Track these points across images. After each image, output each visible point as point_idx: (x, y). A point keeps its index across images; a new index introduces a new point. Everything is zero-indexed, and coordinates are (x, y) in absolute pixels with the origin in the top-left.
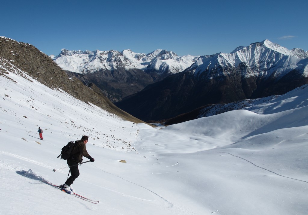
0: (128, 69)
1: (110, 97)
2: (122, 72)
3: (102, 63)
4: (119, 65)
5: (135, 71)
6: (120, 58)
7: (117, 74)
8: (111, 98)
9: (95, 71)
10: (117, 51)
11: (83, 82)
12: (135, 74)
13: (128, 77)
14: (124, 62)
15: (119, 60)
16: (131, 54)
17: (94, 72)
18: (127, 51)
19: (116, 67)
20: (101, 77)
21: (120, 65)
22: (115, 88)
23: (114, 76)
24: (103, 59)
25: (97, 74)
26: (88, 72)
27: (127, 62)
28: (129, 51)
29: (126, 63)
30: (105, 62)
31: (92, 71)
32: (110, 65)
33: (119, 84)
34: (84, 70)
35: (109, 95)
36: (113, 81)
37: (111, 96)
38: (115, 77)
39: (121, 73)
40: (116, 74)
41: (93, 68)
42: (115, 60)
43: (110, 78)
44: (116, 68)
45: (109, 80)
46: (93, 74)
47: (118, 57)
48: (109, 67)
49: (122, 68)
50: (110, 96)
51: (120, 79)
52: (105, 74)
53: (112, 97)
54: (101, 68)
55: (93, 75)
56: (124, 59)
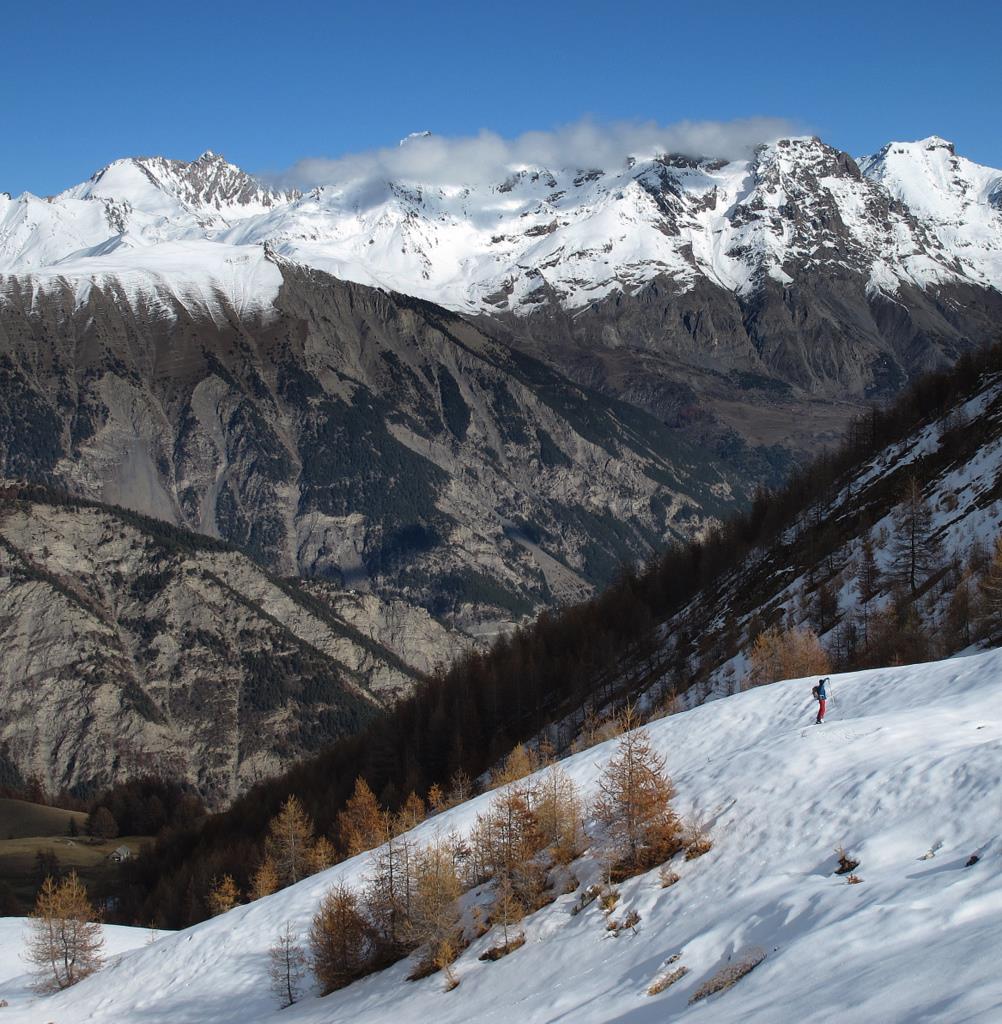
0: (893, 287)
1: (672, 510)
2: (838, 308)
3: (671, 230)
4: (814, 249)
5: (955, 304)
6: (829, 198)
7: (791, 326)
8: (676, 518)
9: (602, 293)
10: (816, 139)
11: (442, 368)
12: (949, 328)
13: (884, 355)
14: (861, 230)
15: (820, 214)
16: (949, 176)
17: (595, 305)
18: (916, 149)
19: (786, 267)
20: (651, 343)
21: (823, 253)
22: (751, 442)
23: (759, 343)
24: (688, 205)
25: (615, 320)
26: (545, 302)
27: (888, 227)
28: (941, 155)
29: (883, 236)
30: (699, 227)
31: (579, 299)
32: (736, 253)
33: (796, 408)
34: (508, 289)
35: (665, 490)
36: (750, 380)
37: (678, 501)
38: (772, 348)
39: (826, 314)
40: (779, 320)
41: (585, 269)
42: (789, 211)
43: (728, 352)
44: (786, 278)
45: (715, 373)
46: (584, 318)
47: (813, 187)
48: (728, 263)
49: (843, 275)
50: (668, 500)
51: (817, 369)
52: (686, 320)
53: (685, 513)
54: (651, 273)
55: (583, 331)
56: (871, 206)
